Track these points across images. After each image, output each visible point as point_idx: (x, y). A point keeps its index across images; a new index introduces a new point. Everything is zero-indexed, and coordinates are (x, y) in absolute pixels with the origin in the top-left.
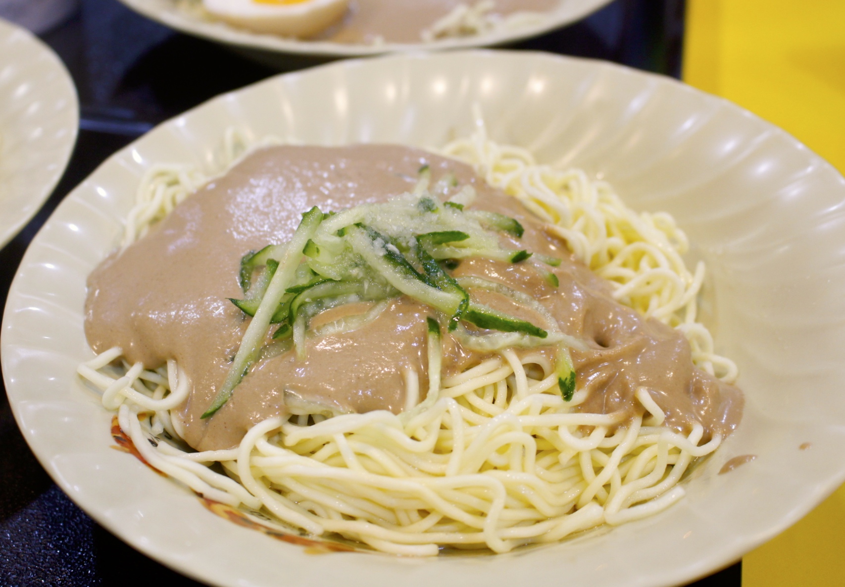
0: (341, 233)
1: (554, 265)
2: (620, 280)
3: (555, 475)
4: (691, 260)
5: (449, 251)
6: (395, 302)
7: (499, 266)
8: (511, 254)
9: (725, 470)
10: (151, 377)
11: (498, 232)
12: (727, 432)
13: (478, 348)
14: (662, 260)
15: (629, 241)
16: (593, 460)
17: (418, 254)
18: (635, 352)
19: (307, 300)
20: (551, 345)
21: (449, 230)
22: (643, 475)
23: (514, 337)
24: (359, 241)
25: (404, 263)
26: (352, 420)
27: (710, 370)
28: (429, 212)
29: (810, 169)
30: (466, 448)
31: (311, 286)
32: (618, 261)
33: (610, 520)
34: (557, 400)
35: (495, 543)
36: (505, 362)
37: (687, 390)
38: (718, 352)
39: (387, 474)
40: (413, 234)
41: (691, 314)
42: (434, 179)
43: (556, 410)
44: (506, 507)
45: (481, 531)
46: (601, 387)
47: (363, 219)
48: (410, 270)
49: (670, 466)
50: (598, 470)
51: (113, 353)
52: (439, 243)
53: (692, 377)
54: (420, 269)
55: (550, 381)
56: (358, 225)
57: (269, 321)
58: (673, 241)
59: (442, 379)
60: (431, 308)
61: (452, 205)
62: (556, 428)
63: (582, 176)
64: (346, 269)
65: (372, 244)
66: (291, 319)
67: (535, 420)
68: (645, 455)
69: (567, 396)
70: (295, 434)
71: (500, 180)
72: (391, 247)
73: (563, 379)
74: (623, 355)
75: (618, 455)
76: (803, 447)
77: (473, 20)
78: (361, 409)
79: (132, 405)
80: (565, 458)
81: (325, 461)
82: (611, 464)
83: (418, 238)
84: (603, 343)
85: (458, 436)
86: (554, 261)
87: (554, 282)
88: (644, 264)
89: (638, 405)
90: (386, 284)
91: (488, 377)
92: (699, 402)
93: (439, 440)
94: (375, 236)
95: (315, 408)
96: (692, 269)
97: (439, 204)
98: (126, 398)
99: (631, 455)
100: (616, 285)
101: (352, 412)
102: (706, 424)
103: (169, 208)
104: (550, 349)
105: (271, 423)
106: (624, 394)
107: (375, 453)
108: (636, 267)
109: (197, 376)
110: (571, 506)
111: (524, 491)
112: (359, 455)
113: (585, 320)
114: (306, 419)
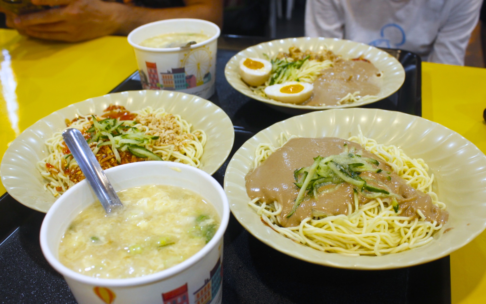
0: (326, 163)
1: (389, 174)
2: (408, 179)
3: (393, 235)
4: (430, 173)
5: (358, 169)
6: (343, 184)
7: (373, 174)
8: (377, 170)
9: (445, 232)
10: (268, 207)
11: (371, 164)
12: (444, 223)
13: (369, 197)
14: (421, 173)
15: (410, 168)
16: (405, 231)
17: (349, 170)
18: (415, 199)
19: (317, 183)
20: (390, 197)
21: (358, 163)
22: (419, 235)
23: (380, 194)
24: (332, 166)
25: (346, 173)
26: (333, 218)
27: (437, 205)
28: (352, 158)
29: (467, 145)
30: (368, 225)
31: (318, 179)
32: (407, 173)
33: (410, 247)
34: (393, 212)
35: (377, 253)
36: (377, 201)
37: (431, 211)
38: (440, 201)
39: (344, 233)
40: (347, 164)
41: (430, 190)
42: (349, 148)
43: (393, 215)
44: (380, 244)
45: (373, 250)
46: (405, 210)
47: (333, 160)
48: (347, 174)
49: (427, 233)
50: (406, 234)
51: (256, 199)
52: (355, 167)
53: (433, 208)
54: (349, 174)
55: (391, 207)
56: (331, 161)
57: (305, 189)
58: (424, 167)
59: (359, 206)
60: (354, 185)
61: (358, 156)
62: (393, 221)
63: (395, 148)
64: (328, 174)
65: (336, 167)
66: (312, 189)
67: (387, 218)
68: (420, 230)
69: (396, 212)
70: (315, 222)
71: (369, 149)
72: (342, 168)
73: (395, 206)
74: (411, 200)
75: (411, 229)
76: (468, 225)
77: (353, 98)
78: (335, 214)
79: (265, 214)
80: (396, 229)
81: (326, 229)
82: (410, 232)
83: (349, 165)
84: (405, 197)
85: (365, 223)
86: (388, 172)
87: (390, 179)
88: (415, 174)
89: (417, 214)
90: (340, 178)
91: (372, 206)
92: (435, 214)
93: (359, 224)
94: (337, 164)
95: (322, 215)
96: (430, 176)
97: (354, 155)
98: (263, 212)
99: (415, 230)
100: (407, 180)
101: (332, 216)
102: (438, 221)
103: (266, 158)
104: (390, 198)
105: (308, 219)
106: (412, 211)
107: (340, 227)
108: (413, 175)
109: (285, 205)
110: (398, 244)
111: (384, 238)
112: (336, 228)
113: (399, 190)
114: (317, 218)
